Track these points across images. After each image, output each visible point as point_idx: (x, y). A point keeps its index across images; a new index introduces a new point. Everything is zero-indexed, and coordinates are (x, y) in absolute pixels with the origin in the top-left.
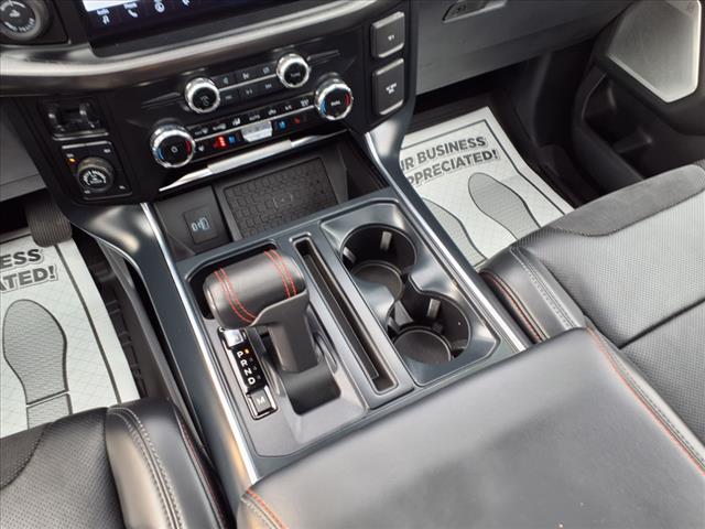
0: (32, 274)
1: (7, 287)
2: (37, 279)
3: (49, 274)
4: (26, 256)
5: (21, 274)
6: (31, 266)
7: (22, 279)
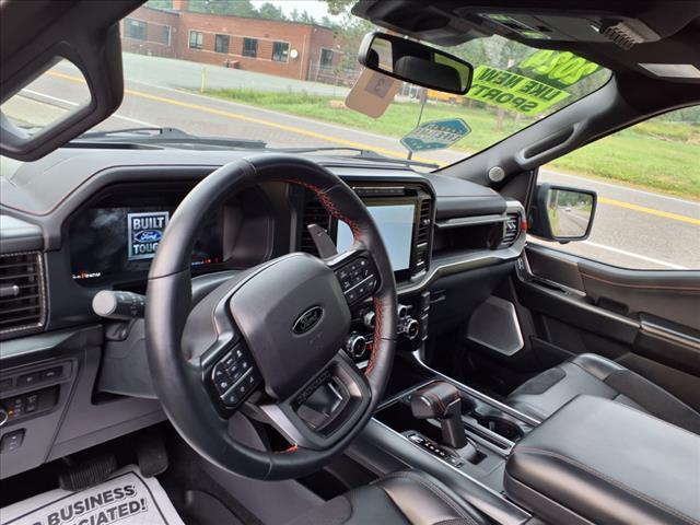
0: (128, 507)
1: (109, 518)
2: (132, 511)
3: (141, 506)
4: (123, 491)
5: (120, 507)
6: (128, 500)
7: (121, 511)
